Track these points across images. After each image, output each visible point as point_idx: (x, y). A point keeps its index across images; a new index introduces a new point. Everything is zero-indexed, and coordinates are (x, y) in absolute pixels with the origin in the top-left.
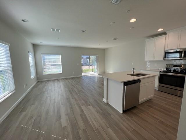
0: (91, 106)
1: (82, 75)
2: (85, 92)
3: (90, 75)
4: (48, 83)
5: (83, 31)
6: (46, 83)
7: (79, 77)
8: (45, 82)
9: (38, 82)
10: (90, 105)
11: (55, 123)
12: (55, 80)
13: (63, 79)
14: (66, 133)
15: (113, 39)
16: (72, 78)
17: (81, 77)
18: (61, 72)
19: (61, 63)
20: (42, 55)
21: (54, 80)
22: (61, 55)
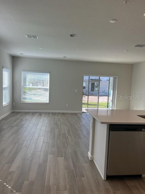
0: (63, 158)
1: (83, 111)
2: (69, 137)
4: (24, 117)
5: (71, 36)
6: (22, 115)
7: (76, 114)
8: (20, 114)
9: (13, 113)
10: (62, 156)
11: (4, 165)
12: (36, 113)
13: (49, 113)
14: (9, 178)
16: (63, 114)
17: (79, 115)
18: (48, 102)
19: (48, 87)
20: (22, 73)
21: (34, 114)
22: (50, 73)
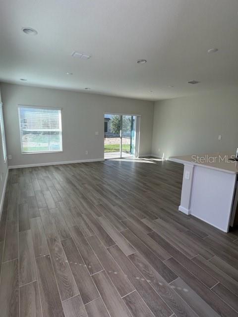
0: (159, 219)
1: (105, 158)
3: (121, 158)
6: (31, 172)
7: (99, 162)
8: (28, 171)
9: (11, 170)
10: (157, 218)
11: (108, 249)
12: (49, 166)
15: (189, 82)
16: (85, 164)
17: (104, 163)
18: (61, 149)
19: (61, 130)
20: (19, 109)
22: (62, 110)
